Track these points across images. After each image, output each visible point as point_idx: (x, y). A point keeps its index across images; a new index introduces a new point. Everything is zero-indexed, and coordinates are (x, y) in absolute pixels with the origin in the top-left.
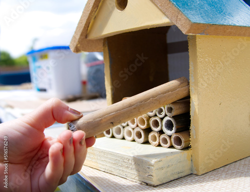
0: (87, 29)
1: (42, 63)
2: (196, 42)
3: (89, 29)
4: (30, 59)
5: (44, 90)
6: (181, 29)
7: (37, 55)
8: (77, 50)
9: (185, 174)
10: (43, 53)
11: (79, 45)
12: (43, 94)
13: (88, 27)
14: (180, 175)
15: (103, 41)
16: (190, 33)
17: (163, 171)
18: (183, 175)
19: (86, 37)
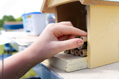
0: (47, 3)
1: (29, 20)
2: (90, 8)
3: (48, 3)
4: (23, 18)
5: (29, 31)
6: (81, 2)
7: (26, 16)
8: (43, 12)
9: (84, 68)
10: (29, 15)
11: (44, 10)
12: (29, 33)
13: (47, 2)
14: (81, 68)
15: (55, 8)
16: (85, 4)
17: (72, 66)
18: (83, 68)
19: (47, 6)
